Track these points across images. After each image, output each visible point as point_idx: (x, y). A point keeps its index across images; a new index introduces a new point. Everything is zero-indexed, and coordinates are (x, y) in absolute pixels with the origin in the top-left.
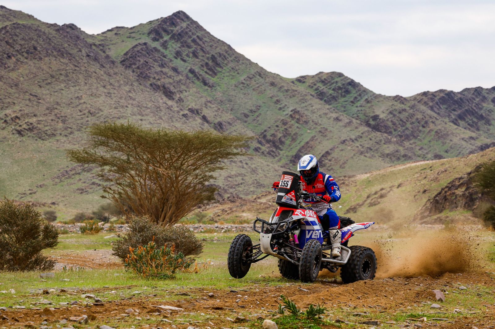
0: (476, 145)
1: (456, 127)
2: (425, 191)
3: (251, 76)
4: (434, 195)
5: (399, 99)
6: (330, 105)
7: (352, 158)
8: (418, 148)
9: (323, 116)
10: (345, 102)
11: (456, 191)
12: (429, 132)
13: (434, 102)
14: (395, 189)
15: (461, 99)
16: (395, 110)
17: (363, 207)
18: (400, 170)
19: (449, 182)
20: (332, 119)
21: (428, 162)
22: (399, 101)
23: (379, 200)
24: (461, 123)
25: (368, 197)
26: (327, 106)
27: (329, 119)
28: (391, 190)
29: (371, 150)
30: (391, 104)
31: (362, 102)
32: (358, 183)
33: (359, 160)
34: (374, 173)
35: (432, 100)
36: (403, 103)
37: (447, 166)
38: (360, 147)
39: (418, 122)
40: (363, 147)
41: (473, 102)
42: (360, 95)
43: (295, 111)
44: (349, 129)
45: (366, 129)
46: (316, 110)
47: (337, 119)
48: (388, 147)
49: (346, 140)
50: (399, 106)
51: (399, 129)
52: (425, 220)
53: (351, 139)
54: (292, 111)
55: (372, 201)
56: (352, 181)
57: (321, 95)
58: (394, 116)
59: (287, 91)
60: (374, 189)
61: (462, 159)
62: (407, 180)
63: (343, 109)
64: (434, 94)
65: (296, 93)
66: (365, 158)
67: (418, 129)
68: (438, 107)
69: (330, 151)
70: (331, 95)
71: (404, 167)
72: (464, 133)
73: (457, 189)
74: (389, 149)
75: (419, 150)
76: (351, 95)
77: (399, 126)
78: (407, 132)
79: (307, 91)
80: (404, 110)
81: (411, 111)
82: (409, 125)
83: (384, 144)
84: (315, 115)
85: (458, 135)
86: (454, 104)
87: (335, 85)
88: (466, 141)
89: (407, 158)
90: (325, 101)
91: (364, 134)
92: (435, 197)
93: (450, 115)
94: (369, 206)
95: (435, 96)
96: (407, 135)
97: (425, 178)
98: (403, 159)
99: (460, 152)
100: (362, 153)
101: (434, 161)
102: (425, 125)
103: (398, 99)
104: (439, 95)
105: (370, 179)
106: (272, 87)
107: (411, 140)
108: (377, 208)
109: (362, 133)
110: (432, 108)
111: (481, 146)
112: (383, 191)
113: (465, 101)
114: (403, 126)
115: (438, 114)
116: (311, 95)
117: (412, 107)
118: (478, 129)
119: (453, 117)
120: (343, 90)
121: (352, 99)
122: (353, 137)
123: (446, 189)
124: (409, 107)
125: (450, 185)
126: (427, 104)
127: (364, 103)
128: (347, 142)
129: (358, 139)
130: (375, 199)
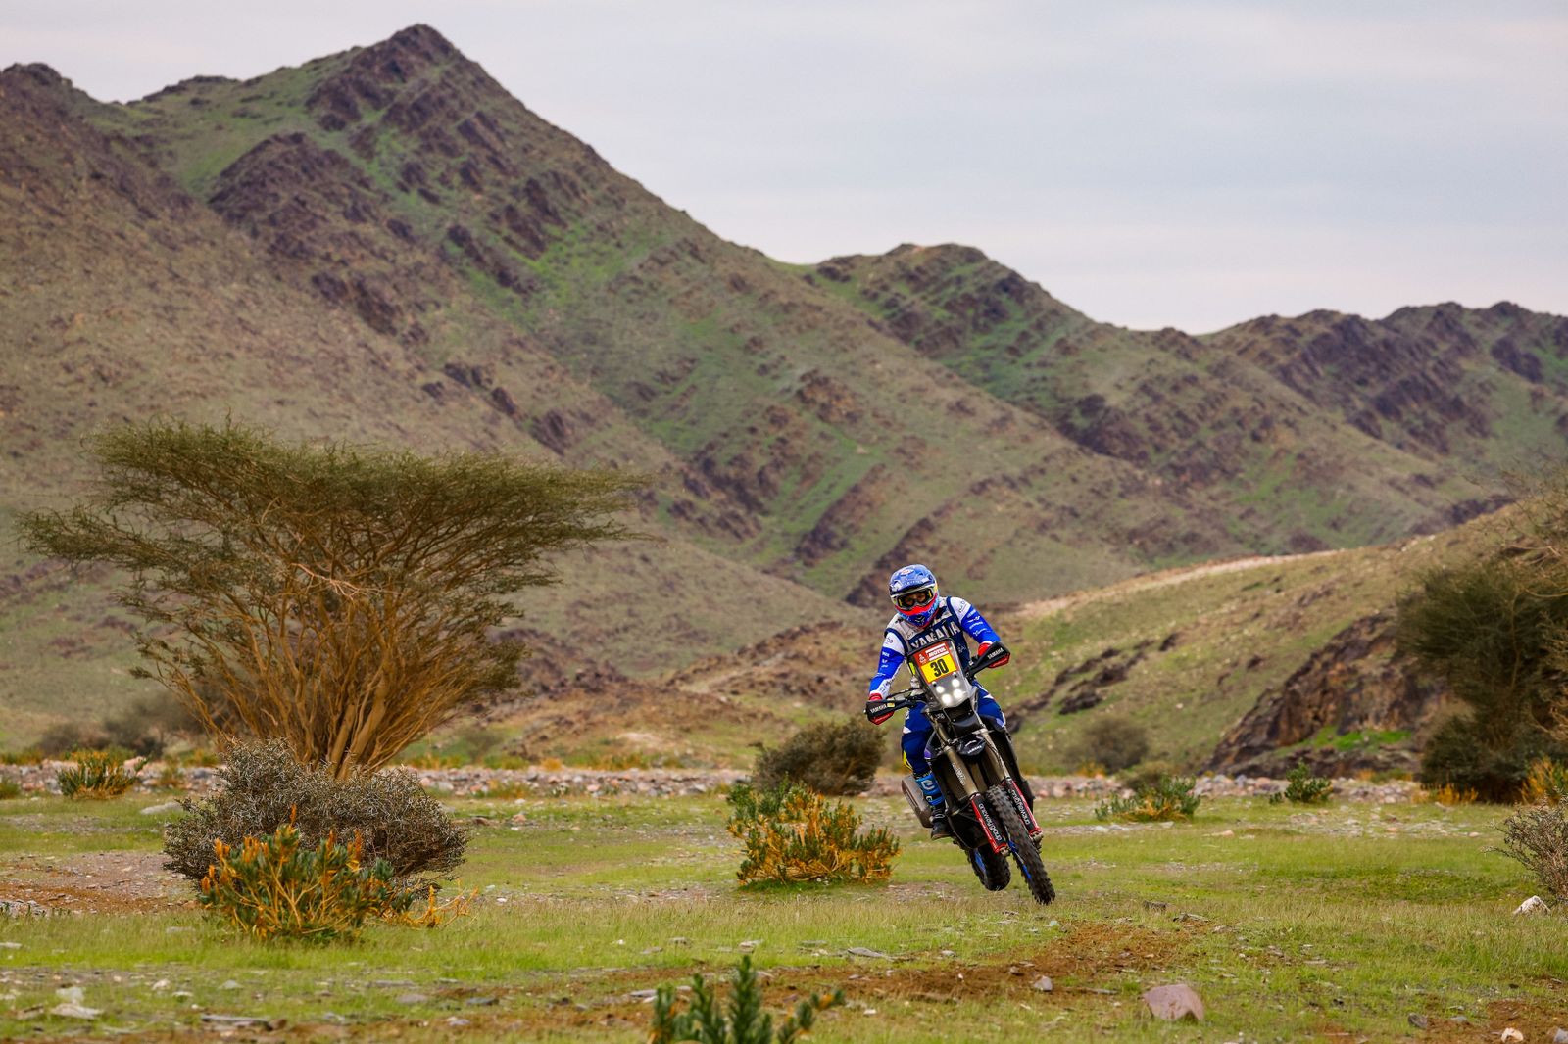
0: (1439, 504)
1: (1368, 440)
2: (1254, 663)
3: (664, 256)
4: (1285, 677)
5: (1174, 342)
6: (933, 358)
7: (1010, 542)
8: (1238, 511)
9: (910, 395)
10: (987, 348)
11: (1360, 663)
12: (1276, 456)
13: (1296, 354)
14: (1153, 655)
15: (1386, 344)
16: (1161, 379)
17: (1041, 713)
18: (1172, 587)
19: (1337, 631)
20: (943, 408)
21: (1268, 561)
22: (1173, 349)
23: (1098, 691)
24: (1387, 426)
25: (1061, 679)
26: (927, 364)
27: (934, 406)
28: (1140, 656)
29: (1076, 515)
30: (1145, 358)
31: (1046, 350)
32: (1027, 632)
33: (1033, 550)
34: (1085, 598)
35: (1288, 345)
36: (1187, 356)
37: (1334, 576)
38: (1038, 506)
39: (1239, 423)
40: (1048, 506)
41: (1428, 355)
42: (1039, 326)
43: (815, 380)
44: (998, 442)
45: (1060, 442)
46: (887, 377)
47: (960, 408)
48: (1135, 508)
49: (990, 481)
50: (1173, 366)
51: (1173, 447)
52: (1254, 761)
53: (1006, 478)
54: (803, 378)
55: (1075, 695)
56: (1007, 624)
57: (904, 325)
58: (1157, 398)
59: (787, 308)
60: (1081, 653)
61: (1386, 555)
62: (1197, 624)
63: (980, 374)
64: (1296, 325)
65: (819, 315)
66: (1054, 545)
67: (1238, 447)
68: (1306, 369)
69: (932, 519)
70: (938, 323)
71: (1186, 577)
72: (1395, 461)
73: (1363, 655)
74: (1139, 512)
75: (1241, 518)
76: (1009, 325)
77: (1173, 435)
78: (1198, 457)
79: (858, 311)
80: (1192, 380)
81: (1214, 385)
82: (1206, 433)
83: (1122, 495)
84: (883, 393)
85: (1374, 470)
86: (1362, 361)
87: (952, 289)
88: (1401, 489)
89: (1194, 546)
90: (919, 345)
91: (1052, 463)
92: (1288, 684)
93: (1348, 400)
94: (1064, 712)
95: (1297, 333)
96: (1199, 465)
97: (1257, 615)
98: (1186, 548)
99: (1381, 530)
100: (1043, 527)
101: (1289, 559)
102: (1264, 433)
103: (1171, 340)
104: (1311, 329)
105: (1069, 618)
106: (737, 294)
107: (1213, 483)
108: (1091, 718)
109: (1046, 459)
110: (1285, 375)
111: (1456, 508)
112: (1115, 660)
113: (1399, 350)
114: (1184, 435)
115: (1309, 394)
116: (871, 324)
117: (1219, 370)
118: (1444, 450)
119: (1360, 405)
120: (983, 307)
121: (1011, 340)
122: (1015, 471)
123: (1327, 657)
124: (1209, 369)
125: (1340, 643)
126: (1272, 361)
127: (1054, 353)
128: (993, 489)
129: (1031, 478)
130: (1085, 689)
